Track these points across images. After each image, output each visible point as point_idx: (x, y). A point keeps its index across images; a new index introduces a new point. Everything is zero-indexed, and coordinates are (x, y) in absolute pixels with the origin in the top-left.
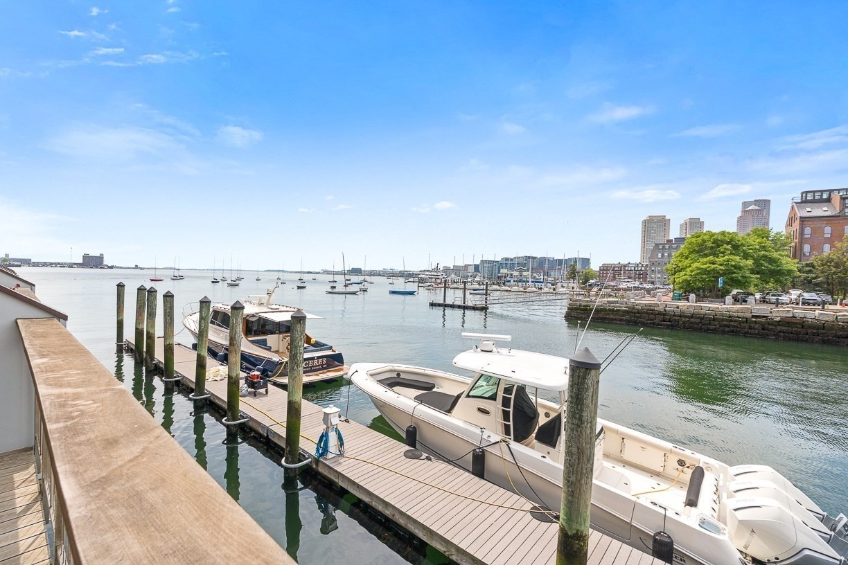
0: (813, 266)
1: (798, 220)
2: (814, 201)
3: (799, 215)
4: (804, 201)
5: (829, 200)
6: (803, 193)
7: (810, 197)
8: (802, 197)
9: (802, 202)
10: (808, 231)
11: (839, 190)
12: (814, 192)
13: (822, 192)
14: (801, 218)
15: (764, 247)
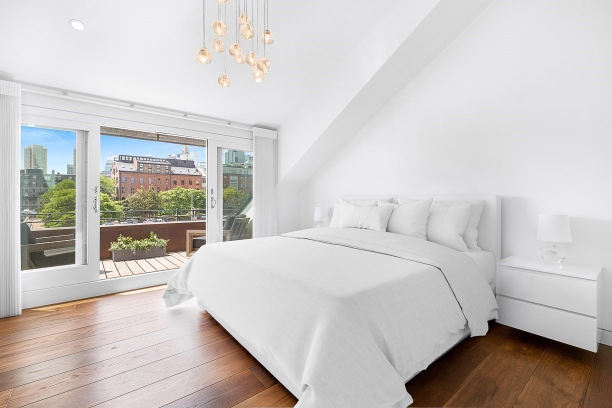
0: (128, 202)
1: (118, 172)
2: (125, 161)
3: (118, 169)
4: (120, 161)
5: (132, 162)
6: (120, 155)
7: (123, 159)
8: (119, 158)
9: (119, 161)
10: (123, 179)
11: (137, 157)
12: (125, 156)
13: (129, 156)
14: (120, 171)
15: (106, 199)
